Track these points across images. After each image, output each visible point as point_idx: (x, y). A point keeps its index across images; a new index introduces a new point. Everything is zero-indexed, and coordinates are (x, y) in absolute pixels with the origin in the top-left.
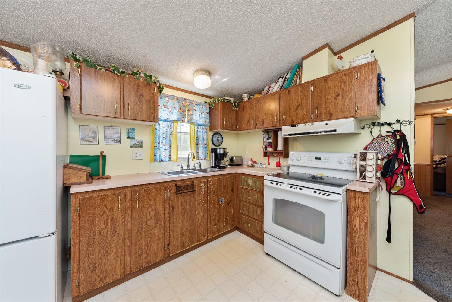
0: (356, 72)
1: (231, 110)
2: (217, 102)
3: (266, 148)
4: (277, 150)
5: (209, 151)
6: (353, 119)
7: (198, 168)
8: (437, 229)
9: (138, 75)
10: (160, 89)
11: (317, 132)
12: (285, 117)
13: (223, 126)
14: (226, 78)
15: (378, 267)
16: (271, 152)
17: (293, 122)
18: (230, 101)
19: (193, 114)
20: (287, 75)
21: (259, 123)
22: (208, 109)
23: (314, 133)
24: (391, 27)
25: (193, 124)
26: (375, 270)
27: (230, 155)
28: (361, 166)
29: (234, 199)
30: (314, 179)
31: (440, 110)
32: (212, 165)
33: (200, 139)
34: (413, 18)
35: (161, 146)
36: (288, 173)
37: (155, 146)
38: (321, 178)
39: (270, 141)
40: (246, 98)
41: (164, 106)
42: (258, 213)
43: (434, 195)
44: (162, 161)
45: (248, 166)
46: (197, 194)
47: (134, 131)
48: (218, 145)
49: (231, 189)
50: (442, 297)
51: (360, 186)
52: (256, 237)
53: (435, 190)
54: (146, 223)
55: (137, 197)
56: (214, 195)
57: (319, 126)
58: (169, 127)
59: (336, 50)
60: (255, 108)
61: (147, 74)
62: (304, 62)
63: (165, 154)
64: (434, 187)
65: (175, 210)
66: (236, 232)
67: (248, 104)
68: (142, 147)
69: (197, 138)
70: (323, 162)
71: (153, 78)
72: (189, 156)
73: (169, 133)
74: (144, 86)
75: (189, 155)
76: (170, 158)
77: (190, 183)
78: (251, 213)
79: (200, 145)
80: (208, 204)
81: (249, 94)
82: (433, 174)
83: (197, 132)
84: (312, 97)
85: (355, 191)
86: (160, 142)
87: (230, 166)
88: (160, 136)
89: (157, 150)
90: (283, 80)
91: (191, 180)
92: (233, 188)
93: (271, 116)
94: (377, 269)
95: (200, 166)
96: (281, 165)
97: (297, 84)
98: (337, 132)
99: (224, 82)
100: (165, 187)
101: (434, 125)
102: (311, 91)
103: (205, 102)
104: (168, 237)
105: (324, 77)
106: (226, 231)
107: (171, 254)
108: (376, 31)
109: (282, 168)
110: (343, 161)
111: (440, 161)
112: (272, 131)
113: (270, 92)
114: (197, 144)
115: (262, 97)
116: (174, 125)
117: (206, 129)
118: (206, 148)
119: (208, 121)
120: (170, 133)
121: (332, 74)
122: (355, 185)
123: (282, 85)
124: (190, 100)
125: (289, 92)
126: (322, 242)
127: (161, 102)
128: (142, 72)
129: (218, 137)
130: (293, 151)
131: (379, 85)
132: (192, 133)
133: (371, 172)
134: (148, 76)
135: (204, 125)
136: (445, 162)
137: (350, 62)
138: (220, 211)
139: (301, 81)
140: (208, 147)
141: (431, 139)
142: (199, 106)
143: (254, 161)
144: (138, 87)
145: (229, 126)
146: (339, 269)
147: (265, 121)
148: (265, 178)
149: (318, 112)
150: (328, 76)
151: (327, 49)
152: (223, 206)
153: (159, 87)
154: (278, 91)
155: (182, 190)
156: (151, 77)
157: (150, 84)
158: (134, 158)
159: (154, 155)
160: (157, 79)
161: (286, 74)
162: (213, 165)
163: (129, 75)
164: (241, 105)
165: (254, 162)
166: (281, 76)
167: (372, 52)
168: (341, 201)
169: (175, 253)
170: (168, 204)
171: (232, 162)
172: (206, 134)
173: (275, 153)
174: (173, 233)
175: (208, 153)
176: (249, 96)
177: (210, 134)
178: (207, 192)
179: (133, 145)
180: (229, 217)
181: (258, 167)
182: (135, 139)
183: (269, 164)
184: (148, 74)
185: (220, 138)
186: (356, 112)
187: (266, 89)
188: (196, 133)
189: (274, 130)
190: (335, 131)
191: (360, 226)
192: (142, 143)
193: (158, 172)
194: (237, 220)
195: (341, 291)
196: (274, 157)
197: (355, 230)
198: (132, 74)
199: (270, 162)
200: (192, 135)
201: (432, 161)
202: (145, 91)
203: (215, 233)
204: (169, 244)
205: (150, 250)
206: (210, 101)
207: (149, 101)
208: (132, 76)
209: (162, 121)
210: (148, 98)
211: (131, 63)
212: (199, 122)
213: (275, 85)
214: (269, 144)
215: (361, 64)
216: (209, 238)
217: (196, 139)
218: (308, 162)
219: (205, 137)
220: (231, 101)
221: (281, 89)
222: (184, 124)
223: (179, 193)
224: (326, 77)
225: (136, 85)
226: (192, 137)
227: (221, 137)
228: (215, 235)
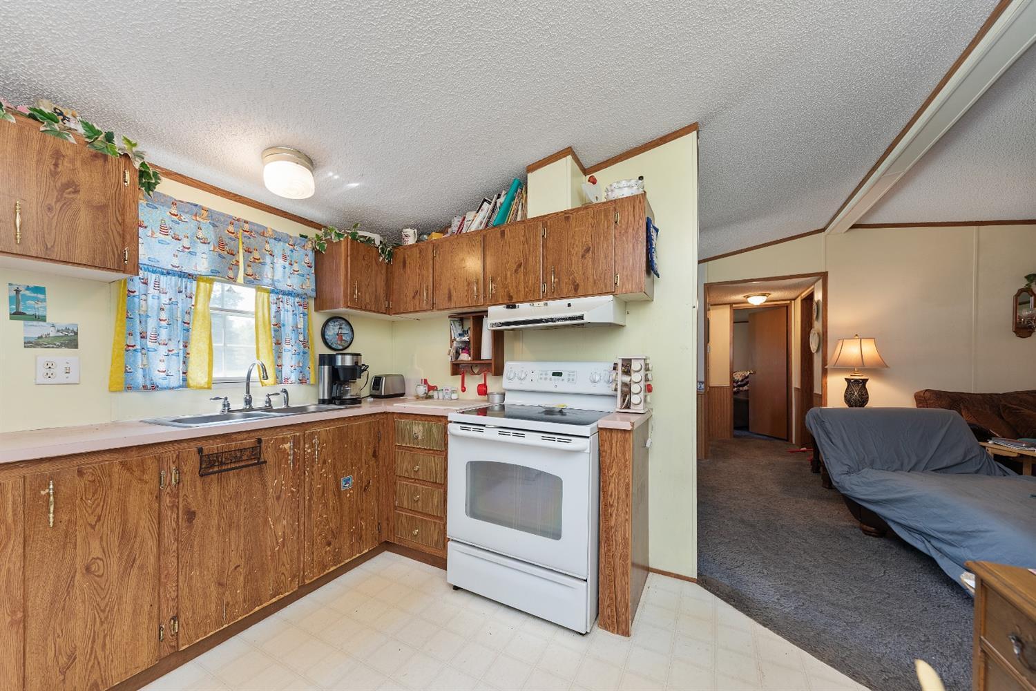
0: (615, 210)
1: (374, 262)
2: (335, 240)
3: (458, 354)
4: (480, 360)
5: (313, 362)
6: (611, 297)
7: (277, 403)
8: (733, 490)
9: (57, 122)
10: (147, 178)
11: (552, 320)
12: (494, 285)
13: (352, 300)
14: (355, 181)
15: (651, 565)
16: (467, 364)
17: (511, 297)
18: (370, 240)
19: (264, 264)
20: (498, 198)
21: (441, 298)
22: (311, 255)
23: (547, 321)
24: (667, 140)
25: (265, 290)
26: (646, 572)
27: (373, 372)
28: (624, 384)
29: (378, 477)
30: (550, 414)
31: (740, 297)
32: (321, 398)
33: (288, 331)
34: (695, 132)
35: (150, 344)
36: (503, 407)
37: (129, 346)
38: (561, 412)
39: (466, 338)
40: (411, 238)
41: (164, 230)
42: (436, 501)
43: (735, 436)
44: (155, 387)
45: (418, 398)
46: (269, 473)
47: (41, 296)
48: (341, 348)
49: (371, 451)
50: (732, 594)
51: (622, 420)
52: (432, 556)
53: (736, 428)
54: (88, 569)
55: (49, 494)
56: (323, 470)
57: (556, 309)
58: (180, 292)
59: (587, 166)
60: (431, 262)
61: (95, 125)
62: (529, 175)
63: (169, 366)
64: (735, 423)
65: (198, 522)
66: (387, 553)
67: (416, 251)
68: (76, 346)
69: (278, 327)
70: (566, 381)
71: (118, 142)
72: (252, 375)
73: (180, 310)
74: (84, 162)
75: (250, 372)
76: (185, 380)
77: (249, 442)
78: (420, 504)
79: (286, 346)
80: (307, 495)
81: (418, 229)
82: (732, 402)
83: (278, 311)
84: (545, 250)
85: (611, 430)
86: (149, 334)
87: (372, 399)
88: (147, 316)
89: (135, 356)
90: (491, 207)
91: (253, 434)
92: (377, 449)
93: (466, 284)
94: (648, 569)
95: (287, 401)
96: (488, 392)
97: (519, 219)
98: (586, 320)
99: (354, 190)
100: (159, 459)
101: (734, 323)
102: (543, 236)
103: (302, 236)
104: (173, 599)
105: (565, 212)
106: (358, 555)
107: (183, 645)
108: (646, 142)
109: (490, 396)
110: (597, 378)
111: (742, 380)
112: (468, 318)
113: (464, 231)
114: (278, 343)
115: (446, 239)
116: (198, 287)
117: (305, 306)
118: (304, 353)
119: (310, 285)
120: (186, 309)
121: (578, 208)
122: (615, 419)
123: (490, 218)
124: (252, 224)
125: (503, 233)
126: (557, 535)
127: (149, 216)
128: (74, 117)
129: (340, 328)
130: (512, 360)
131: (649, 239)
132: (260, 314)
133: (637, 394)
134: (99, 133)
135: (298, 295)
136: (747, 383)
137: (607, 191)
138: (341, 509)
139: (525, 215)
140: (310, 352)
141: (730, 343)
142: (282, 243)
143: (431, 384)
144: (57, 159)
145: (368, 301)
146: (586, 581)
147: (454, 294)
148: (449, 419)
149: (556, 280)
150: (571, 210)
151: (569, 157)
152: (348, 495)
153: (143, 173)
154: (481, 230)
155: (222, 464)
156: (109, 137)
157: (105, 157)
158: (41, 379)
159: (126, 371)
160: (134, 149)
161: (496, 196)
162: (326, 397)
163: (18, 118)
164: (400, 252)
165: (431, 388)
166: (486, 199)
167: (641, 178)
168: (588, 451)
169: (198, 641)
170: (172, 508)
171: (378, 389)
172: (306, 317)
173: (477, 365)
174: (190, 587)
175: (312, 368)
176: (420, 235)
177: (318, 319)
178: (301, 464)
179: (39, 338)
180: (366, 522)
181: (441, 397)
182: (45, 321)
183: (464, 390)
184: (97, 128)
185: (346, 330)
186: (616, 284)
187: (456, 222)
188: (273, 314)
189: (474, 315)
190: (581, 317)
191: (619, 492)
192: (76, 334)
193: (141, 421)
194: (388, 524)
195: (589, 625)
196: (473, 374)
197: (611, 503)
198: (31, 116)
199: (465, 386)
200: (260, 319)
201: (733, 381)
202: (88, 178)
203: (326, 566)
204: (175, 618)
205: (104, 645)
206: (317, 236)
207: (102, 208)
208: (31, 121)
209: (154, 272)
210: (98, 199)
211: (30, 81)
212: (282, 286)
213: (475, 216)
214: (463, 346)
215: (623, 197)
216: (307, 582)
217: (275, 331)
218: (540, 381)
219: (301, 325)
220: (374, 240)
221: (487, 225)
222: (235, 287)
223: (211, 470)
224: (569, 213)
225: (48, 153)
226: (260, 323)
227: (348, 327)
228: (327, 571)
